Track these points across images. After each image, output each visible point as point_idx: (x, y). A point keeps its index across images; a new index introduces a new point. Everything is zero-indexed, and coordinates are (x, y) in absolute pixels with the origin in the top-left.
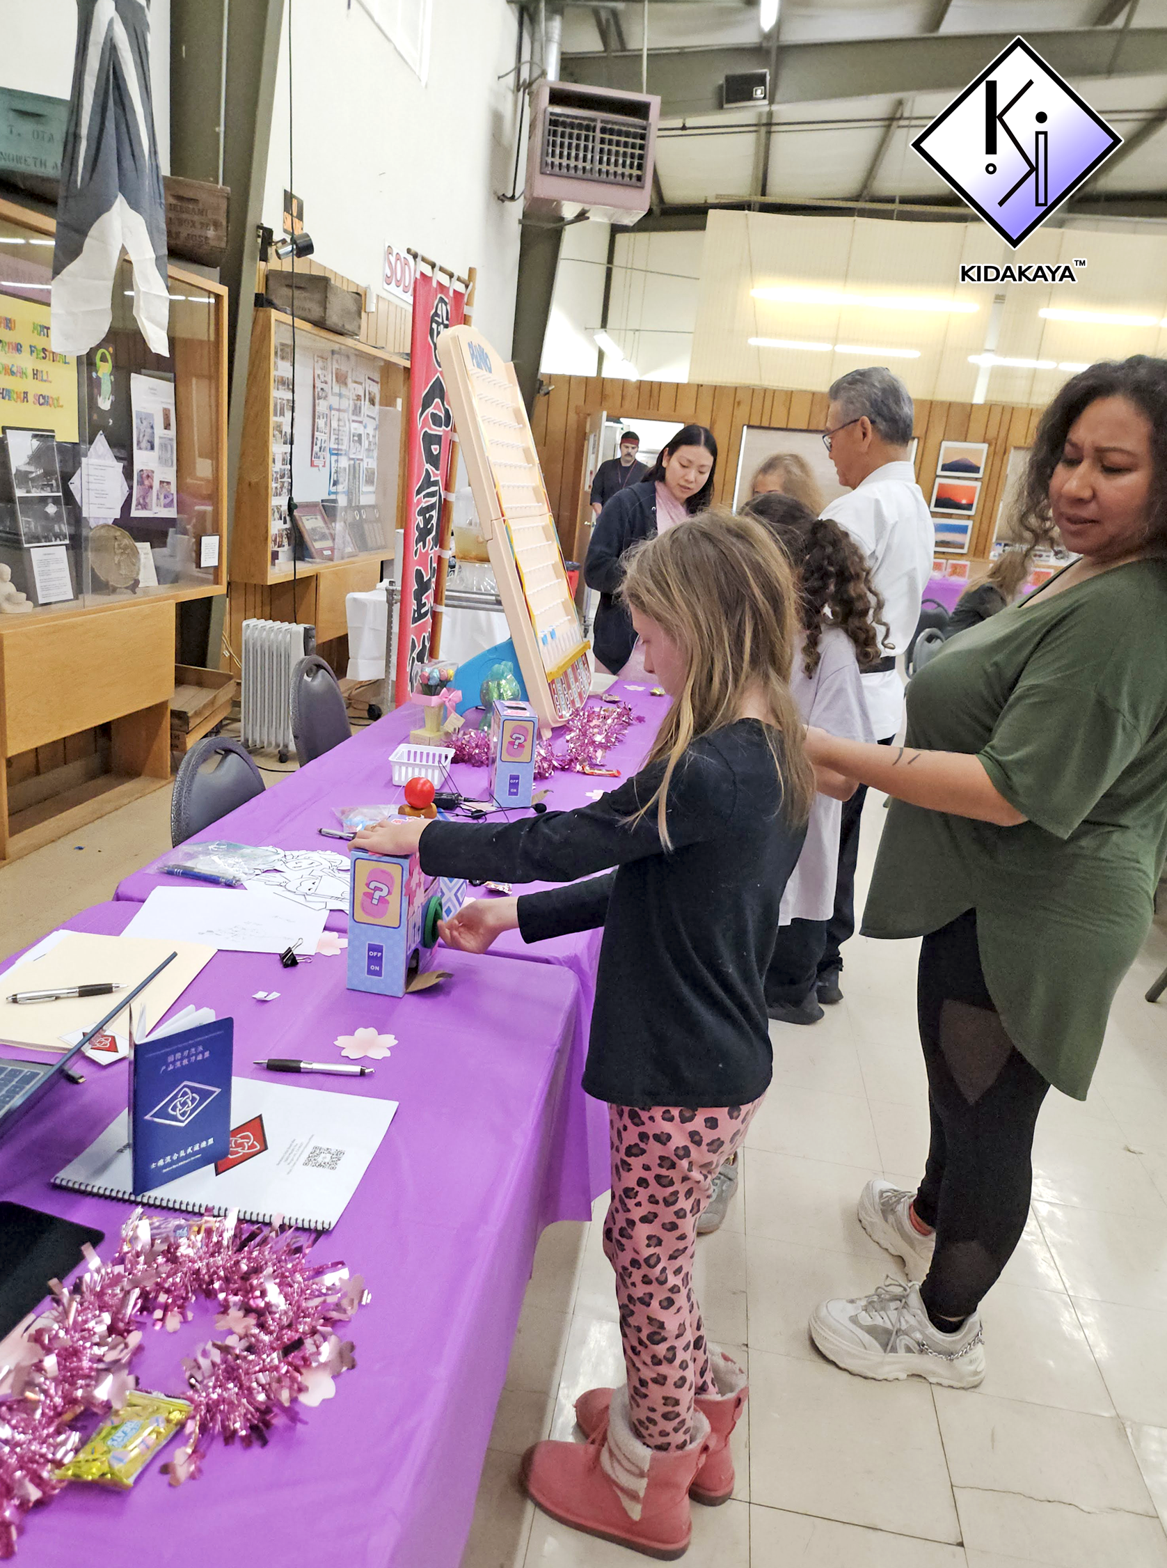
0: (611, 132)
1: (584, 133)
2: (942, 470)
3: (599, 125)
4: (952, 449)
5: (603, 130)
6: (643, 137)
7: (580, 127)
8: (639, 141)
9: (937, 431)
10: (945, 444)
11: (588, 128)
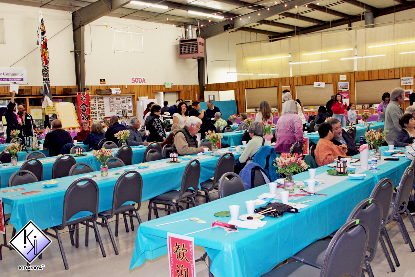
2: (283, 92)
4: (284, 88)
9: (280, 85)
10: (282, 87)
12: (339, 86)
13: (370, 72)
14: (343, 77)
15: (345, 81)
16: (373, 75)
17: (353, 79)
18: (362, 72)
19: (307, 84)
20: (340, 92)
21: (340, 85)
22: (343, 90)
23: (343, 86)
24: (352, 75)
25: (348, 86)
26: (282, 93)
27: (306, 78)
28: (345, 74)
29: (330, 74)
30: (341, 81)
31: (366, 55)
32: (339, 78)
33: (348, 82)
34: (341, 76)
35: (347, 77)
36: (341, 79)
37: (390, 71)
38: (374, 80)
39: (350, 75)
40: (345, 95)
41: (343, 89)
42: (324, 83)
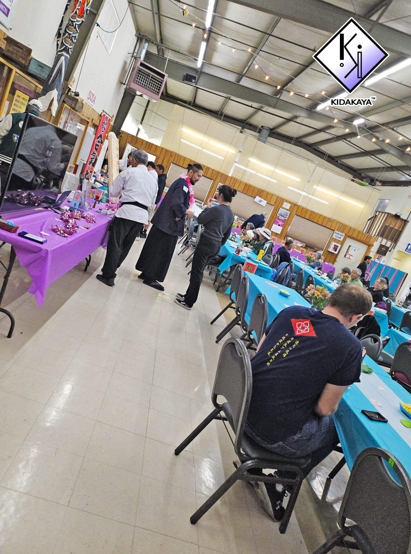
0: (154, 79)
1: (146, 76)
3: (151, 76)
5: (152, 77)
6: (161, 83)
7: (146, 74)
8: (160, 84)
9: (218, 180)
11: (148, 75)
12: (279, 212)
13: (312, 212)
14: (287, 206)
15: (287, 210)
16: (314, 217)
17: (294, 212)
18: (306, 209)
19: (247, 194)
20: (278, 217)
21: (281, 211)
22: (281, 218)
23: (283, 213)
24: (296, 207)
25: (287, 216)
26: (216, 190)
27: (250, 188)
28: (290, 203)
29: (276, 196)
30: (283, 208)
31: (312, 195)
32: (282, 204)
33: (289, 212)
34: (285, 203)
35: (290, 207)
36: (284, 206)
37: (330, 220)
38: (313, 222)
39: (294, 205)
40: (280, 223)
41: (282, 216)
42: (267, 202)
